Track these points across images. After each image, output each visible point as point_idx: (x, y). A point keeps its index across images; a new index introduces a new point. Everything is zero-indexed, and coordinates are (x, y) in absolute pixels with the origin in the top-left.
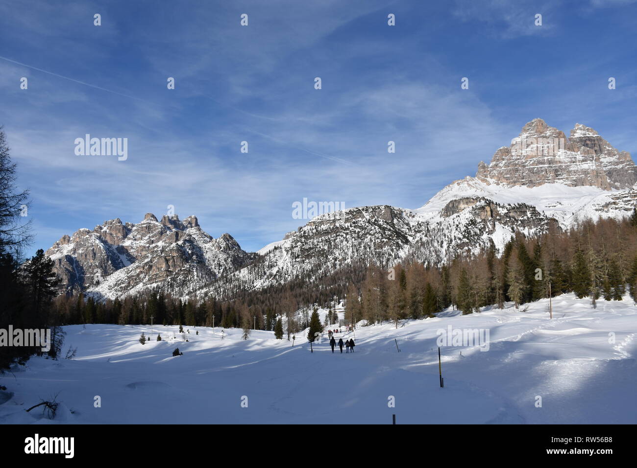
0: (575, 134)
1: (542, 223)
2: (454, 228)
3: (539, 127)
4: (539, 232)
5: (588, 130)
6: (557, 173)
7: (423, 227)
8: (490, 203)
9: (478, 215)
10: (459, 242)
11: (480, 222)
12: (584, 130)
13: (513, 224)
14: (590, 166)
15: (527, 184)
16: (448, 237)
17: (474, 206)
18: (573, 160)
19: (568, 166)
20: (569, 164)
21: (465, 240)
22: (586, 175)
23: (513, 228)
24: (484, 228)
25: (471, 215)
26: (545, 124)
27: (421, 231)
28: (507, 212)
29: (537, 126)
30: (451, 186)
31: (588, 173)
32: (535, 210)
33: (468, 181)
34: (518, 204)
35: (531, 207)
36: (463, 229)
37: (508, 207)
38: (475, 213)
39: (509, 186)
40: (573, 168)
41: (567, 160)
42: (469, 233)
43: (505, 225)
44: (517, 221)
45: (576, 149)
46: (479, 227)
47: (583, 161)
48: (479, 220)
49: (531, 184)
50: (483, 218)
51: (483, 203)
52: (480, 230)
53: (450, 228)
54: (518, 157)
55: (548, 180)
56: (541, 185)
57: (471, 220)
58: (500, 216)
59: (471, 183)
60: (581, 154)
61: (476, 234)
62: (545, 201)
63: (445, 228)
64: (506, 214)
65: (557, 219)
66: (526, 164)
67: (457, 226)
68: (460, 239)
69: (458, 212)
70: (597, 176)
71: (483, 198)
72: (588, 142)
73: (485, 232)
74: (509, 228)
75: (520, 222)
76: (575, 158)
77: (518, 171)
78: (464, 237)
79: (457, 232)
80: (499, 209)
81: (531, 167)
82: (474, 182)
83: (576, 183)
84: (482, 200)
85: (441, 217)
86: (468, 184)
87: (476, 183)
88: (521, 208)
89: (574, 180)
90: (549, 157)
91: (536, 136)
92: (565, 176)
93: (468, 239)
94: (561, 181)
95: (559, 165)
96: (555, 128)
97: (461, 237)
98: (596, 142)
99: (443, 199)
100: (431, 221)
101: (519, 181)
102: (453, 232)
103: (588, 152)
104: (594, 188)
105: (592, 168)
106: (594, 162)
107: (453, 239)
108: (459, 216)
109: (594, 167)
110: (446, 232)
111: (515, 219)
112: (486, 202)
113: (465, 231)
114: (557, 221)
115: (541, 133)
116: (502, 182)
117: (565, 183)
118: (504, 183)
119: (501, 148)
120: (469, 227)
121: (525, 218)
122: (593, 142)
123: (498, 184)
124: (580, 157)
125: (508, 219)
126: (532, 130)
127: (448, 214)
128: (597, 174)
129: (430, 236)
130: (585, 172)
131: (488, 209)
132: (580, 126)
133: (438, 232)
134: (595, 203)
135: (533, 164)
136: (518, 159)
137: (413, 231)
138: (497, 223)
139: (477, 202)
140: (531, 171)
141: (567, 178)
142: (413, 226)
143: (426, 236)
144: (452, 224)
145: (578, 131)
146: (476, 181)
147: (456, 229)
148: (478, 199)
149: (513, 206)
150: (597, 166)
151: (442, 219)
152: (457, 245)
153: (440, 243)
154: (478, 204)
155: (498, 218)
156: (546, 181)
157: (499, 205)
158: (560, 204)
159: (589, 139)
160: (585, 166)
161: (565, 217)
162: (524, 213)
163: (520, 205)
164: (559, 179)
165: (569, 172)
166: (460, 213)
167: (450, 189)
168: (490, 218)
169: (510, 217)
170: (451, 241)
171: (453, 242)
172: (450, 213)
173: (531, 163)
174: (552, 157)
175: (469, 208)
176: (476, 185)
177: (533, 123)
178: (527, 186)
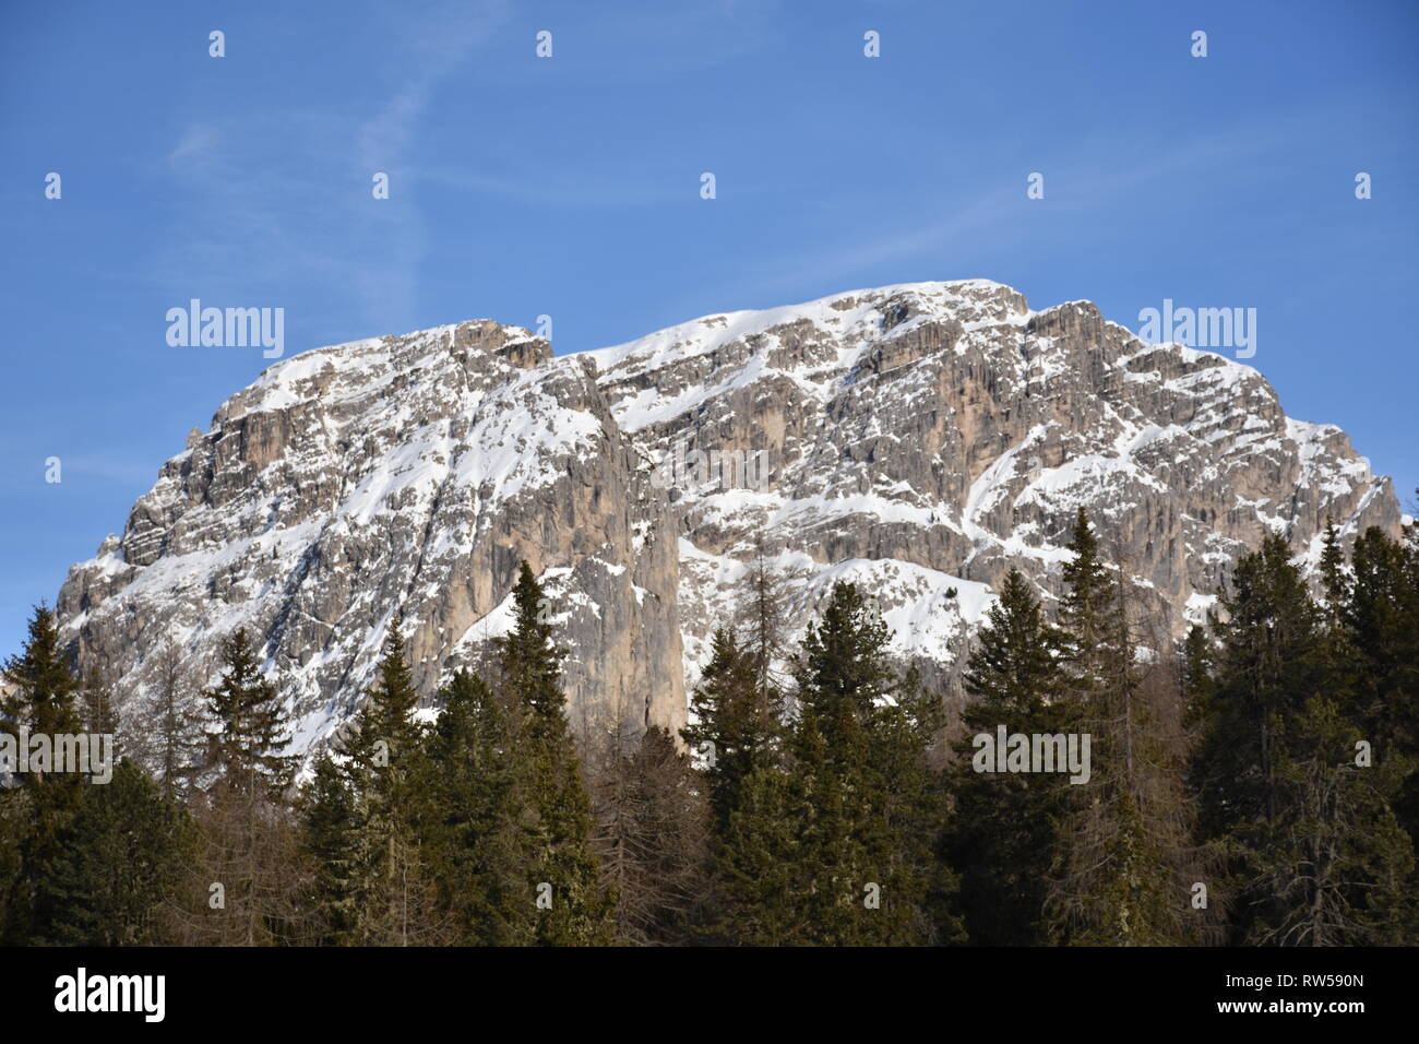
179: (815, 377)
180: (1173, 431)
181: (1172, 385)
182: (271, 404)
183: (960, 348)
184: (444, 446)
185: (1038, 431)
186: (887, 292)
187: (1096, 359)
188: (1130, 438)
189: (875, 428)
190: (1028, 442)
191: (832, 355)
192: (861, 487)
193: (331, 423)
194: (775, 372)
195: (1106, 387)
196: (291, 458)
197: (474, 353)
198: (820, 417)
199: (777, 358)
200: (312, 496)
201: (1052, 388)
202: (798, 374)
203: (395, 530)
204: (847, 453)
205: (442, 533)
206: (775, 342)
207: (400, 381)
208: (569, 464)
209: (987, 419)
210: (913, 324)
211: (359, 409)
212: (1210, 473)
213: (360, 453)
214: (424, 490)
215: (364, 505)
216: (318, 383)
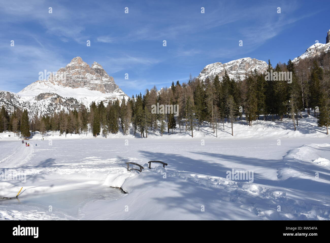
0: (93, 66)
1: (79, 107)
2: (43, 106)
3: (79, 61)
4: (78, 110)
5: (99, 65)
6: (85, 83)
7: (27, 105)
8: (59, 96)
9: (54, 101)
10: (46, 113)
11: (54, 105)
12: (97, 65)
13: (68, 106)
14: (98, 82)
15: (72, 87)
16: (40, 110)
17: (52, 97)
18: (92, 78)
19: (89, 81)
20: (90, 80)
21: (48, 112)
22: (96, 86)
23: (68, 108)
24: (56, 107)
25: (50, 101)
26: (82, 60)
27: (26, 106)
28: (65, 101)
29: (78, 60)
30: (36, 83)
31: (97, 85)
32: (77, 101)
33: (44, 82)
34: (70, 98)
35: (75, 100)
36: (47, 107)
37: (66, 99)
38: (52, 100)
39: (64, 87)
40: (92, 82)
41: (89, 78)
42: (50, 109)
43: (65, 107)
44: (69, 105)
45: (93, 74)
46: (54, 107)
47: (96, 79)
48: (54, 104)
49: (74, 87)
50: (56, 103)
51: (56, 96)
52: (54, 108)
53: (41, 106)
54: (69, 74)
55: (81, 86)
56: (78, 88)
57: (51, 104)
58: (63, 102)
59: (46, 83)
60: (95, 76)
61: (53, 110)
62: (80, 96)
63: (38, 106)
64: (65, 102)
65: (84, 105)
66: (72, 77)
67: (44, 105)
68: (46, 112)
69: (44, 99)
70: (101, 87)
71: (56, 94)
72: (98, 71)
73: (56, 109)
74: (66, 108)
75: (70, 106)
76: (93, 78)
77: (68, 80)
78: (48, 111)
79: (44, 108)
80: (62, 99)
81: (74, 79)
82: (47, 83)
83: (93, 89)
84: (55, 95)
85: (35, 100)
86: (44, 83)
87: (48, 83)
88: (71, 100)
89: (92, 88)
90: (82, 76)
91: (77, 65)
92: (88, 85)
93: (49, 112)
94: (86, 87)
95: (86, 80)
96: (86, 63)
97: (47, 111)
98: (101, 71)
99: (32, 89)
100: (30, 102)
101: (68, 85)
102: (43, 108)
103: (98, 76)
104: (99, 92)
105: (99, 83)
106: (100, 80)
107: (43, 111)
108: (45, 101)
109: (100, 83)
110: (39, 108)
111: (69, 104)
112: (57, 96)
113: (48, 108)
114: (85, 106)
115: (80, 64)
116: (60, 84)
117: (88, 88)
118: (62, 85)
119: (62, 68)
120: (50, 107)
121: (73, 104)
122: (100, 71)
123: (59, 85)
124: (95, 78)
125: (66, 104)
126: (76, 62)
127: (39, 99)
128: (101, 86)
129: (31, 109)
130: (96, 85)
131: (58, 99)
132: (96, 63)
133: (35, 107)
134: (99, 100)
135: (75, 78)
136: (69, 75)
137: (22, 106)
138: (61, 105)
139: (53, 95)
140: (74, 81)
141: (89, 86)
142: (21, 103)
143: (29, 109)
144: (42, 104)
145: (95, 65)
146: (49, 82)
147: (44, 107)
148: (53, 94)
149: (68, 98)
150: (101, 83)
151: (36, 101)
152: (45, 114)
153: (37, 113)
154: (54, 96)
155: (62, 103)
156: (80, 86)
157: (62, 97)
158: (86, 98)
159: (99, 69)
160: (96, 82)
161: (88, 104)
162: (73, 101)
163: (71, 99)
164: (85, 86)
165: (90, 84)
166: (45, 99)
167: (35, 84)
168: (59, 103)
169: (67, 103)
170: (42, 112)
171: (43, 113)
172: (40, 99)
173: (74, 77)
174: (83, 76)
175: (50, 98)
176: (49, 84)
177: (77, 58)
178: (72, 88)
179: (239, 64)
180: (261, 66)
181: (260, 63)
182: (206, 68)
183: (247, 62)
184: (215, 70)
185: (252, 66)
186: (243, 58)
187: (255, 62)
188: (258, 66)
189: (242, 67)
190: (251, 67)
191: (239, 63)
192: (241, 71)
193: (210, 69)
194: (236, 64)
195: (256, 63)
196: (207, 71)
197: (217, 64)
198: (239, 66)
199: (236, 63)
200: (208, 73)
201: (253, 63)
202: (237, 64)
203: (212, 75)
204: (240, 69)
205: (215, 75)
206: (236, 62)
207: (213, 66)
208: (222, 71)
209: (249, 66)
210: (244, 61)
211: (211, 68)
212: (262, 68)
213: (211, 70)
214: (214, 73)
215: (210, 74)
216: (209, 67)
